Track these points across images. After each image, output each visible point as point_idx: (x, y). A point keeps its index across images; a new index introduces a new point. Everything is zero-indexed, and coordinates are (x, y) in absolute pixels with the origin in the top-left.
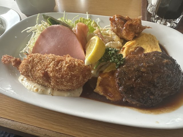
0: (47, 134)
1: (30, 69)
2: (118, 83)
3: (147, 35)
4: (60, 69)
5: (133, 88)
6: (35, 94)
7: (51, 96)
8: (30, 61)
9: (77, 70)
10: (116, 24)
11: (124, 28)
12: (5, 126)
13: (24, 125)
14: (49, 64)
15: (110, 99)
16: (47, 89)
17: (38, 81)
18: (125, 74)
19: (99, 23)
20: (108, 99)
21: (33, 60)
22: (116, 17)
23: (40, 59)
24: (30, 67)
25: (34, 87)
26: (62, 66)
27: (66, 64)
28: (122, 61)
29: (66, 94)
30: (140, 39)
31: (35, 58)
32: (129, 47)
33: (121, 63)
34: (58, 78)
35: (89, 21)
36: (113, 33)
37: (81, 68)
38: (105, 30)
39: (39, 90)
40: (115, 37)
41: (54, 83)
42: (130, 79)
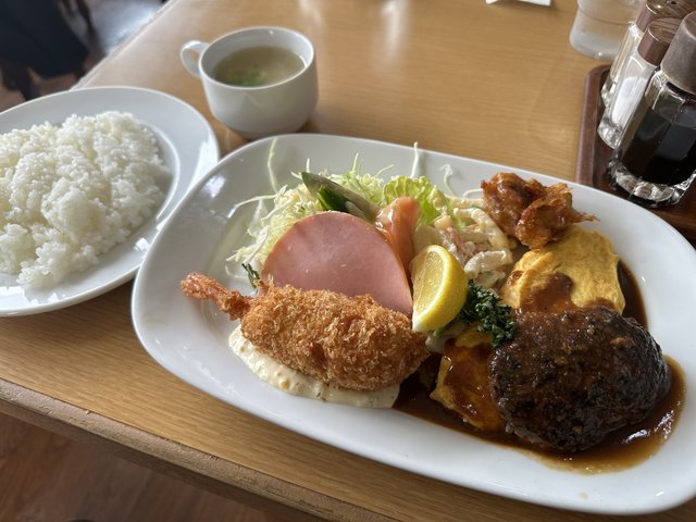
0: (307, 501)
1: (277, 331)
2: (496, 388)
3: (586, 238)
4: (353, 341)
5: (531, 404)
6: (281, 394)
7: (321, 403)
8: (278, 310)
9: (394, 346)
10: (498, 200)
11: (521, 222)
12: (197, 470)
13: (245, 471)
14: (327, 325)
15: (472, 422)
16: (311, 383)
17: (292, 362)
18: (515, 367)
19: (449, 178)
20: (468, 424)
21: (285, 308)
22: (500, 181)
23: (302, 307)
24: (277, 328)
25: (279, 374)
26: (357, 333)
27: (368, 329)
28: (508, 330)
29: (359, 401)
30: (566, 246)
31: (289, 304)
32: (533, 274)
33: (505, 336)
34: (348, 365)
35: (423, 188)
36: (489, 222)
37: (403, 340)
38: (466, 206)
39: (292, 385)
40: (495, 236)
41: (335, 374)
42: (525, 380)
